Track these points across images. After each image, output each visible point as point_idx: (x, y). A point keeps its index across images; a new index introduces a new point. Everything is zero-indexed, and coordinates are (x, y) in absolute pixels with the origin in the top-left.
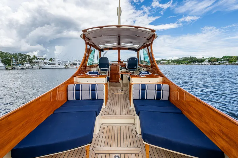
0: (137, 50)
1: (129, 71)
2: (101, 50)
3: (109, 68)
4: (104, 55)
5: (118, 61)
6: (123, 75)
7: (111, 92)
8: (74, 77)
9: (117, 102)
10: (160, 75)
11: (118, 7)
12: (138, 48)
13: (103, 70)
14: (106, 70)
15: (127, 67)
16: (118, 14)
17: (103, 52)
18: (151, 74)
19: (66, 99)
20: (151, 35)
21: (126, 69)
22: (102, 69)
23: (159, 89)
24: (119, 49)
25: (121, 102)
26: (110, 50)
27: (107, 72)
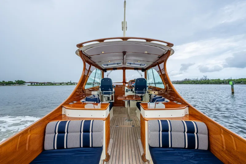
0: (144, 70)
1: (137, 95)
2: (105, 70)
3: (112, 91)
4: (108, 76)
5: (123, 82)
6: (130, 101)
7: (115, 124)
8: (61, 107)
9: (124, 144)
10: (184, 104)
11: (123, 21)
12: (145, 68)
13: (105, 94)
14: (109, 94)
15: (134, 89)
16: (123, 29)
17: (106, 72)
18: (169, 101)
19: (41, 148)
20: (166, 51)
21: (133, 92)
22: (104, 92)
23: (191, 130)
24: (124, 69)
25: (129, 144)
26: (114, 70)
27: (111, 96)
